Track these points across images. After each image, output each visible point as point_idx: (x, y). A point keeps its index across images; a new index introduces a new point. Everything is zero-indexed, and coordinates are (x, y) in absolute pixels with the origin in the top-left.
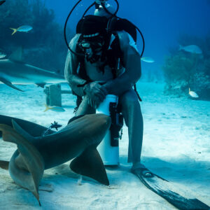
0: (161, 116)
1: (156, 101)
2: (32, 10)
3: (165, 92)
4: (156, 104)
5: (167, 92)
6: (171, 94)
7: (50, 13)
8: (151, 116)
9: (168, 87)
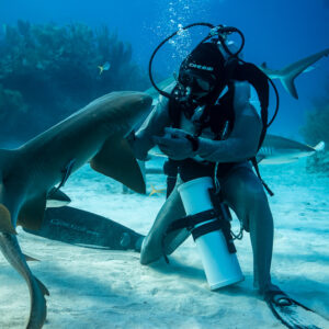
0: (303, 207)
1: (294, 183)
2: (97, 45)
3: (308, 168)
4: (294, 187)
5: (312, 168)
6: (318, 171)
7: (125, 48)
8: (287, 207)
9: (312, 161)
